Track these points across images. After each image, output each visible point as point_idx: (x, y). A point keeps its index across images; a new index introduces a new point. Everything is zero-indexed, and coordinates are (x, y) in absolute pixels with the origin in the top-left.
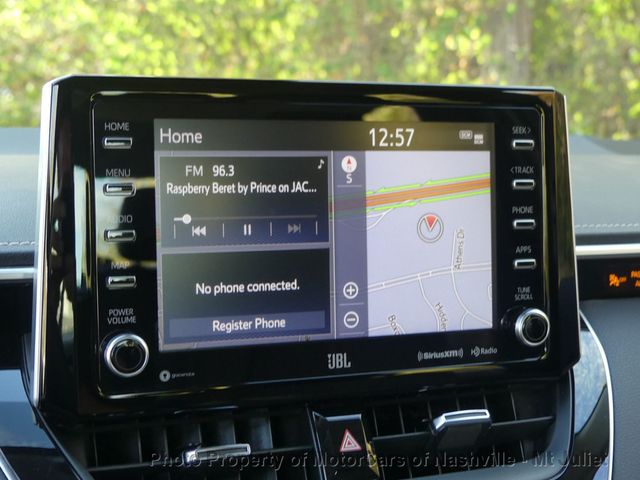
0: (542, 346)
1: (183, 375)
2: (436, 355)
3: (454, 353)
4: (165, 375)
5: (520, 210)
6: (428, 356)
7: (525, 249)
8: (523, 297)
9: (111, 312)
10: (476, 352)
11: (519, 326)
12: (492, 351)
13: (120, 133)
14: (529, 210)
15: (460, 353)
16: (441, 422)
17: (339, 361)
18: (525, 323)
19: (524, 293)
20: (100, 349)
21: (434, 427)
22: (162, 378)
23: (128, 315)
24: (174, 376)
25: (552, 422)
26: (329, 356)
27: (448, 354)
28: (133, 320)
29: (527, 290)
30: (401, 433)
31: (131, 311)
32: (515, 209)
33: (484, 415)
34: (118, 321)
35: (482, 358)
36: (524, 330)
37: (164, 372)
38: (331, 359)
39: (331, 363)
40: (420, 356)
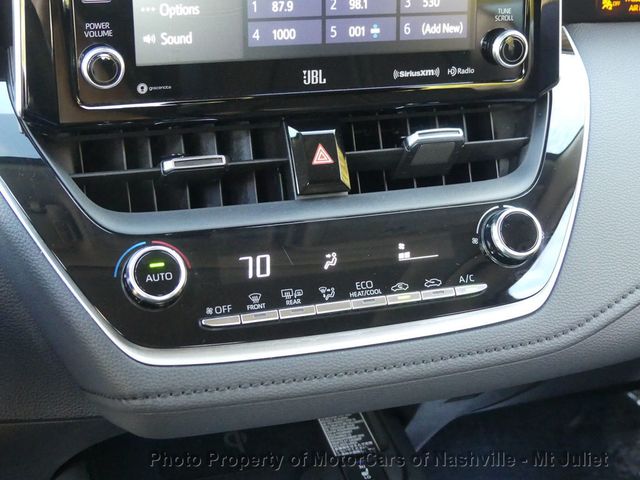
0: (520, 67)
1: (160, 88)
2: (412, 74)
3: (430, 72)
4: (142, 88)
6: (404, 74)
8: (503, 18)
9: (88, 25)
10: (453, 71)
12: (469, 71)
15: (436, 72)
16: (413, 139)
17: (314, 77)
18: (502, 44)
19: (505, 14)
20: (79, 62)
21: (407, 143)
22: (139, 90)
23: (104, 29)
24: (151, 89)
25: (526, 143)
26: (305, 72)
27: (423, 73)
28: (109, 33)
29: (508, 11)
30: (379, 148)
31: (108, 25)
33: (457, 134)
34: (94, 34)
35: (459, 78)
36: (501, 52)
37: (142, 85)
38: (307, 75)
39: (307, 79)
40: (396, 74)
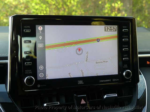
0: (130, 79)
2: (104, 81)
3: (108, 80)
4: (39, 86)
5: (125, 46)
6: (102, 81)
7: (126, 55)
8: (125, 67)
9: (26, 71)
10: (114, 80)
11: (124, 74)
12: (118, 80)
13: (28, 28)
14: (127, 46)
15: (110, 80)
16: (105, 96)
17: (81, 82)
18: (126, 73)
19: (126, 66)
20: (23, 79)
22: (38, 86)
23: (30, 72)
24: (41, 86)
25: (132, 97)
26: (78, 81)
28: (31, 73)
29: (126, 65)
30: (96, 99)
31: (31, 71)
32: (123, 46)
33: (116, 95)
34: (27, 73)
35: (115, 82)
37: (39, 85)
38: (79, 82)
39: (79, 83)
40: (100, 81)
